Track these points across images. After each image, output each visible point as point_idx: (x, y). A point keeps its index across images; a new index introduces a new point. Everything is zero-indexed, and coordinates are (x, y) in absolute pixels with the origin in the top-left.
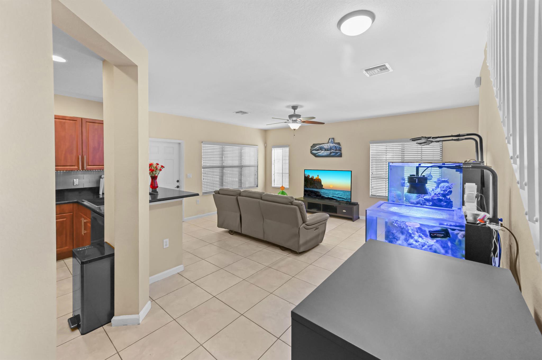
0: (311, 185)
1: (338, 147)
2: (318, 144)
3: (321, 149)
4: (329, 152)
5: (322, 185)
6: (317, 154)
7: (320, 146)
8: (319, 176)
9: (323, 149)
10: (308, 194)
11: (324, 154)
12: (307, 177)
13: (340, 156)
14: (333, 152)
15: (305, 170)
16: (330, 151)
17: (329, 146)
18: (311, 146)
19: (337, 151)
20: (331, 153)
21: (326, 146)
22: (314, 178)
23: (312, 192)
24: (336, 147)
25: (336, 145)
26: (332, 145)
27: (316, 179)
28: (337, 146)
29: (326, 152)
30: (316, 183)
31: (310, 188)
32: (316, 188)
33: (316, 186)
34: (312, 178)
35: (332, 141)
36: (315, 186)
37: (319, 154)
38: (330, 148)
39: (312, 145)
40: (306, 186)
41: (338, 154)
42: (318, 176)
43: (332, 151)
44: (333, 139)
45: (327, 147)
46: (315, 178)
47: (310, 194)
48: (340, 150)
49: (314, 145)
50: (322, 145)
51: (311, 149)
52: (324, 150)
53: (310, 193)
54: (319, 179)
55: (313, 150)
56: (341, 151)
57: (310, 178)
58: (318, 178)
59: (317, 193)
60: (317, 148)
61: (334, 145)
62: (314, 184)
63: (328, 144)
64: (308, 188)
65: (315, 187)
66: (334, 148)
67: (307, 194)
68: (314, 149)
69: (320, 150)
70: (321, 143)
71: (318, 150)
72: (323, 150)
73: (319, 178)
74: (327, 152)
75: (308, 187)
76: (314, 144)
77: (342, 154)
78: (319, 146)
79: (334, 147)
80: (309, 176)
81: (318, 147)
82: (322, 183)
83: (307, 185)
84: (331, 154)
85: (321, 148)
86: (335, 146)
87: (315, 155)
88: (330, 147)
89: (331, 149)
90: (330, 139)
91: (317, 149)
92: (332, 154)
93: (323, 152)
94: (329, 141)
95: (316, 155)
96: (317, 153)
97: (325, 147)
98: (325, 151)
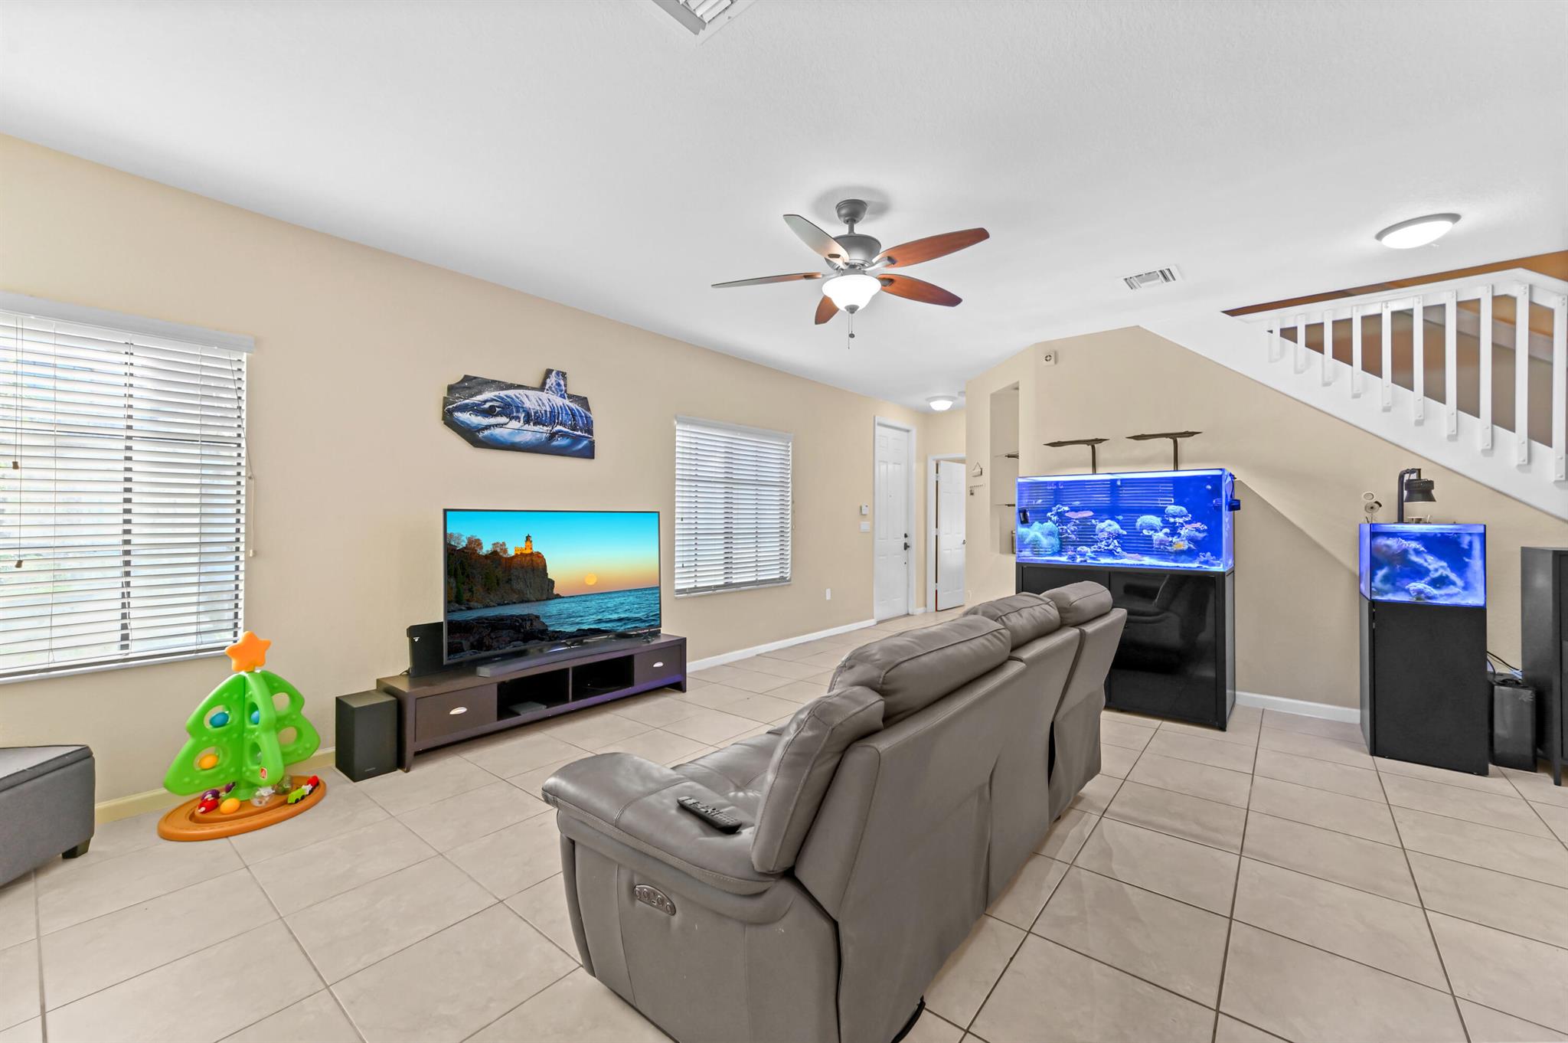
0: (488, 590)
1: (581, 416)
2: (494, 382)
3: (508, 409)
4: (542, 432)
5: (552, 582)
6: (487, 432)
7: (503, 393)
8: (532, 539)
9: (518, 412)
10: (472, 639)
11: (518, 439)
12: (462, 550)
13: (589, 453)
14: (564, 435)
15: (445, 511)
16: (549, 428)
17: (546, 402)
18: (453, 382)
19: (579, 433)
20: (552, 436)
21: (532, 401)
22: (505, 551)
23: (497, 625)
24: (574, 415)
25: (573, 406)
26: (559, 401)
27: (516, 555)
28: (579, 408)
29: (531, 427)
30: (518, 578)
31: (487, 606)
32: (522, 602)
33: (520, 592)
34: (494, 553)
35: (559, 385)
36: (513, 591)
37: (497, 431)
38: (551, 412)
39: (454, 380)
40: (458, 600)
41: (580, 443)
42: (528, 538)
43: (559, 428)
44: (564, 375)
45: (538, 408)
46: (511, 552)
47: (487, 641)
48: (589, 428)
49: (470, 384)
50: (511, 393)
51: (446, 402)
52: (522, 416)
53: (485, 632)
54: (532, 554)
55: (464, 409)
56: (590, 432)
57: (486, 557)
58: (528, 551)
59: (528, 623)
60: (485, 402)
61: (567, 402)
62: (509, 581)
63: (544, 395)
64: (469, 609)
65: (515, 597)
66: (565, 417)
67: (466, 644)
68: (467, 401)
69: (500, 414)
70: (509, 381)
71: (490, 412)
72: (518, 418)
73: (535, 550)
74: (537, 428)
75: (472, 604)
76: (467, 378)
77: (596, 445)
78: (497, 393)
79: (567, 414)
80: (475, 543)
81: (492, 400)
82: (551, 574)
83: (466, 595)
84: (555, 443)
85: (509, 405)
86: (571, 410)
87: (471, 436)
88: (548, 409)
89: (553, 417)
90: (549, 372)
91: (487, 405)
92: (560, 442)
93: (514, 424)
94: (548, 380)
95: (481, 435)
96: (488, 427)
97: (527, 404)
98: (527, 421)
